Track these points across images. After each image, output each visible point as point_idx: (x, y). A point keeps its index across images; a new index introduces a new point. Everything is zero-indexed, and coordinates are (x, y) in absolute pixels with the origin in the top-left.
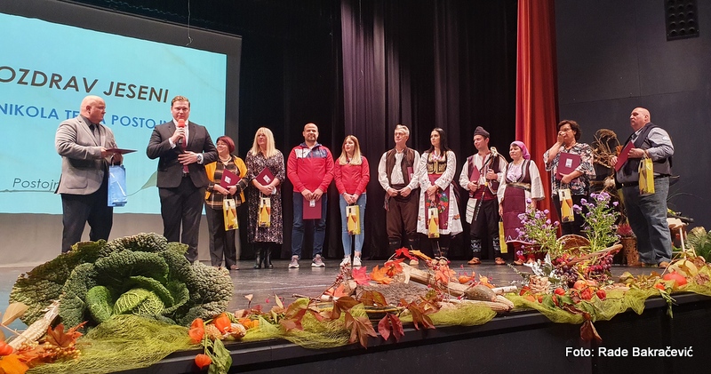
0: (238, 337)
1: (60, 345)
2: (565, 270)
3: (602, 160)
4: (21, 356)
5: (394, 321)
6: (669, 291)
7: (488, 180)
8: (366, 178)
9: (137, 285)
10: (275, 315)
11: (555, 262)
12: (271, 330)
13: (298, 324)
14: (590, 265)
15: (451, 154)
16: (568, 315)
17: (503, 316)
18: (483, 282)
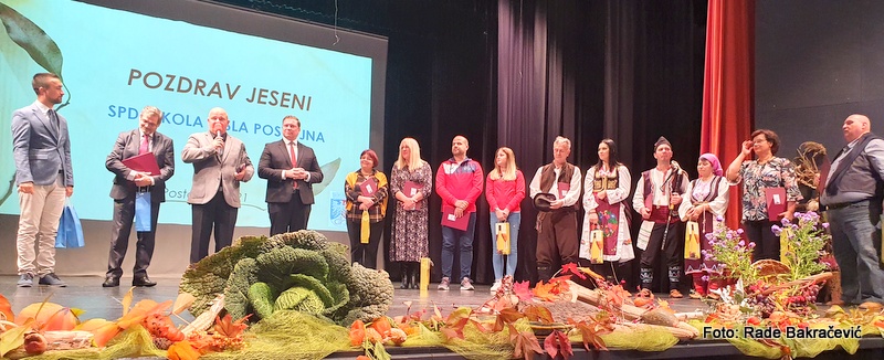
0: (399, 342)
1: (228, 336)
2: (759, 300)
3: (806, 179)
4: (192, 343)
5: (562, 339)
8: (520, 195)
9: (296, 284)
10: (436, 324)
11: (748, 290)
12: (432, 338)
13: (460, 333)
14: (789, 295)
15: (623, 170)
16: (764, 348)
17: (686, 343)
18: (662, 307)
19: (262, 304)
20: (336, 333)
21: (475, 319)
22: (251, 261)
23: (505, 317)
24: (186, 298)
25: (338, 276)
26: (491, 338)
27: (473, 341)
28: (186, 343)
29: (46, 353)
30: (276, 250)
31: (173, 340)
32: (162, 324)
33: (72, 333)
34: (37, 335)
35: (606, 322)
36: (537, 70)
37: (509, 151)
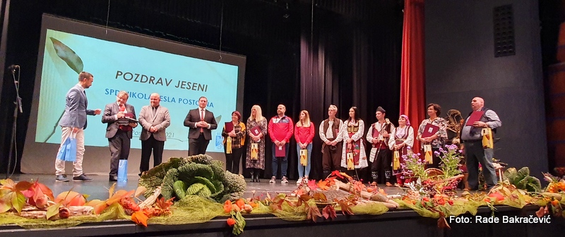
0: (249, 211)
1: (163, 208)
2: (428, 188)
3: (451, 127)
4: (144, 212)
5: (331, 209)
6: (493, 204)
7: (384, 137)
8: (312, 134)
9: (198, 181)
10: (267, 202)
11: (423, 184)
12: (265, 209)
13: (280, 207)
14: (443, 186)
15: (361, 122)
16: (431, 213)
17: (392, 211)
18: (381, 192)
19: (180, 192)
20: (217, 207)
21: (288, 200)
22: (175, 170)
23: (303, 199)
24: (142, 189)
25: (218, 177)
26: (296, 209)
27: (285, 210)
28: (141, 212)
29: (69, 218)
30: (187, 164)
31: (134, 210)
32: (129, 202)
33: (83, 207)
34: (65, 208)
35: (353, 200)
36: (320, 73)
37: (306, 112)
